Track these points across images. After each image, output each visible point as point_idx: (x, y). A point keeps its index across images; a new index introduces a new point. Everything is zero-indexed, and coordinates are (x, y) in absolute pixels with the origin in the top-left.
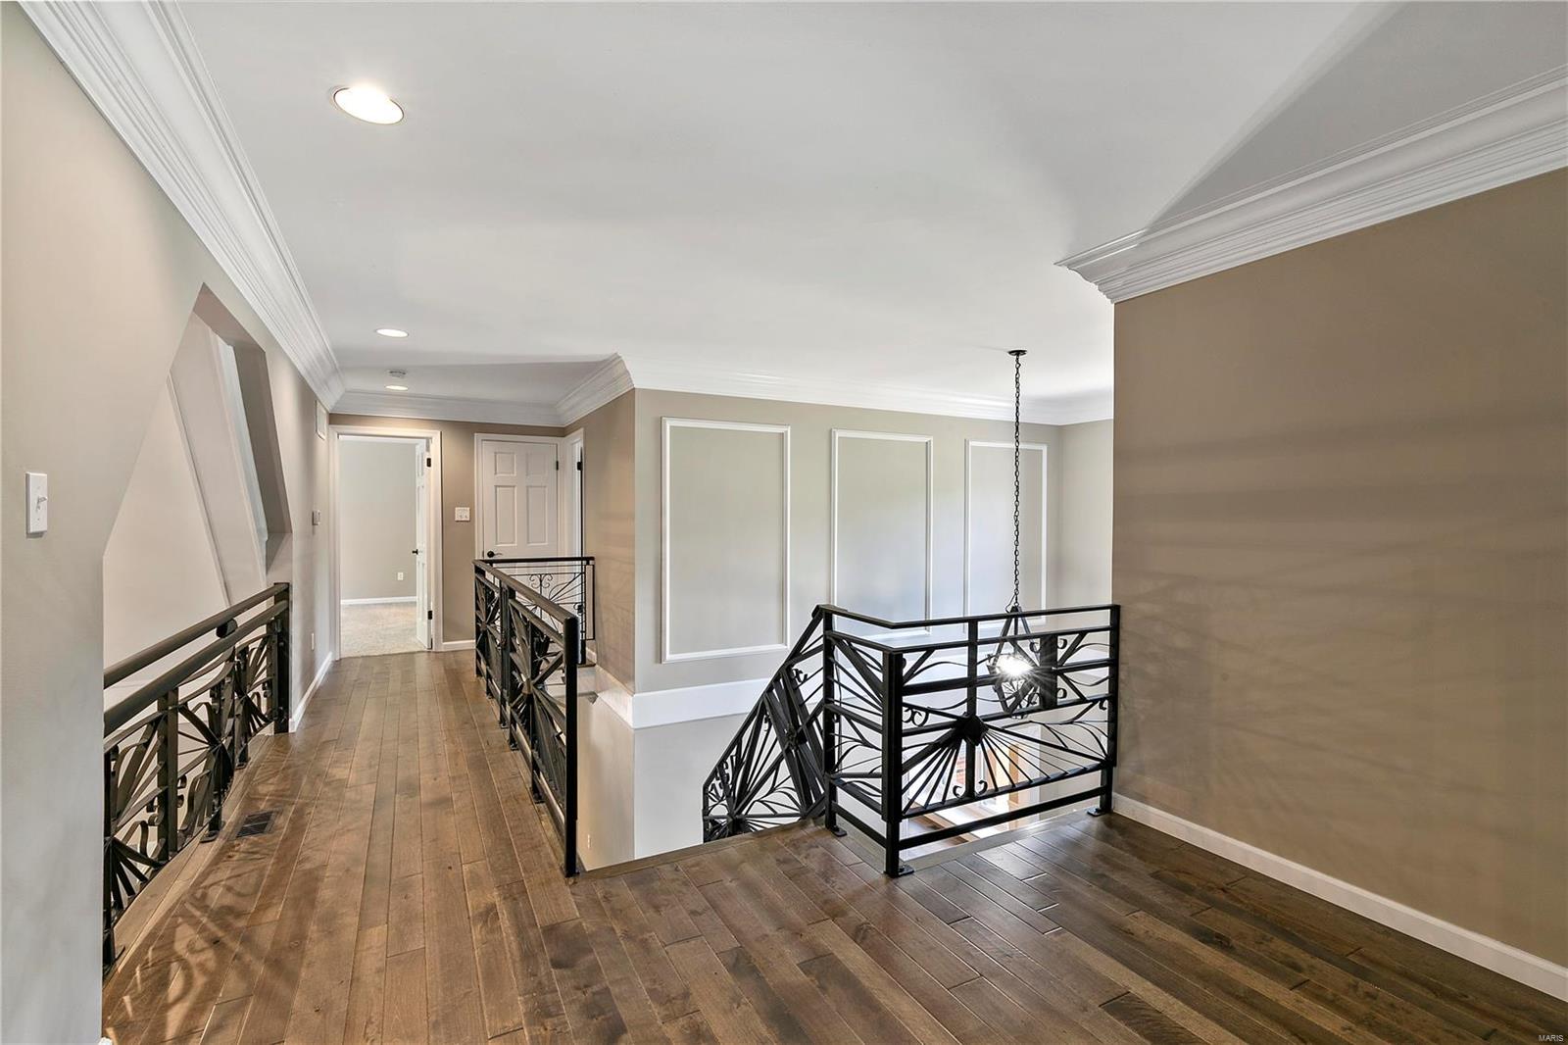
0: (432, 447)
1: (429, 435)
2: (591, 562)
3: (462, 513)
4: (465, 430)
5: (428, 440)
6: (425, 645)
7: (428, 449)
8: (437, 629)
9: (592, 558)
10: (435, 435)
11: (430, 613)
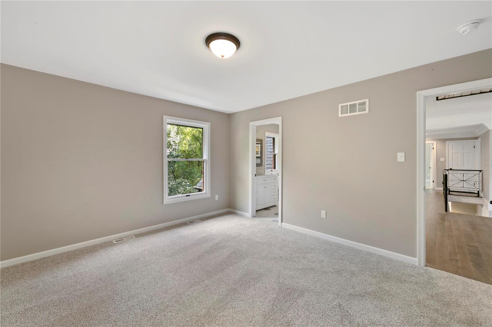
0: (434, 145)
1: (433, 143)
2: (481, 172)
3: (442, 159)
4: (443, 140)
5: (433, 144)
6: (432, 188)
7: (433, 145)
8: (435, 185)
9: (482, 171)
10: (435, 143)
11: (433, 181)
